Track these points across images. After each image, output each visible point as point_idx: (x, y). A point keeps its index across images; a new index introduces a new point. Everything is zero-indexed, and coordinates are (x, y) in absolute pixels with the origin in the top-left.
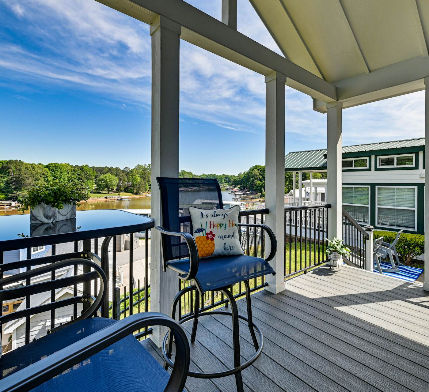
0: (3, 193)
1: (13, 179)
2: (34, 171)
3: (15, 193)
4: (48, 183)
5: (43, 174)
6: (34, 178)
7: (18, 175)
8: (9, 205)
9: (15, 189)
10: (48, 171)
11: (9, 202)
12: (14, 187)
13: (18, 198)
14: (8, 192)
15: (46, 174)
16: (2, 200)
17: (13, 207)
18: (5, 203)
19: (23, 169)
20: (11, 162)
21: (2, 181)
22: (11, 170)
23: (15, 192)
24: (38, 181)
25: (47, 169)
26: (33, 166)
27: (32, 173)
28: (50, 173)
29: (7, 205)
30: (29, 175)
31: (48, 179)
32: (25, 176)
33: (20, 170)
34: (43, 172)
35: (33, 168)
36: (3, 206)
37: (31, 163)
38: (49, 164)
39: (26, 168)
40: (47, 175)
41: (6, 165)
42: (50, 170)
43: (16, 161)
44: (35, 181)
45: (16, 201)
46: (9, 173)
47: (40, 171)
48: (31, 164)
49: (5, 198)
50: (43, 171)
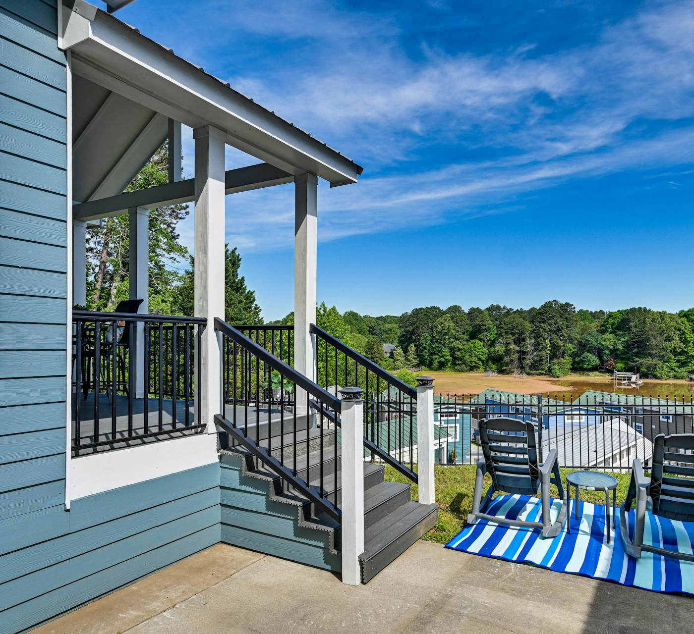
0: (622, 360)
1: (634, 339)
2: (664, 324)
3: (636, 362)
4: (687, 345)
5: (679, 330)
6: (665, 336)
7: (641, 331)
8: (628, 380)
9: (637, 354)
10: (687, 323)
11: (629, 374)
12: (635, 350)
13: (641, 369)
14: (629, 359)
15: (683, 328)
16: (621, 372)
17: (633, 383)
18: (623, 375)
19: (648, 321)
20: (633, 311)
21: (621, 342)
22: (632, 324)
23: (637, 359)
24: (670, 341)
25: (684, 319)
26: (662, 315)
27: (661, 327)
28: (690, 327)
29: (625, 380)
30: (656, 331)
31: (685, 338)
32: (650, 332)
33: (644, 323)
34: (677, 326)
35: (663, 319)
36: (621, 380)
37: (661, 311)
38: (688, 311)
39: (653, 321)
40: (685, 330)
41: (626, 317)
42: (689, 322)
43: (640, 308)
44: (665, 340)
45: (638, 374)
46: (629, 328)
47: (673, 324)
48: (660, 313)
49: (625, 368)
50: (678, 324)
